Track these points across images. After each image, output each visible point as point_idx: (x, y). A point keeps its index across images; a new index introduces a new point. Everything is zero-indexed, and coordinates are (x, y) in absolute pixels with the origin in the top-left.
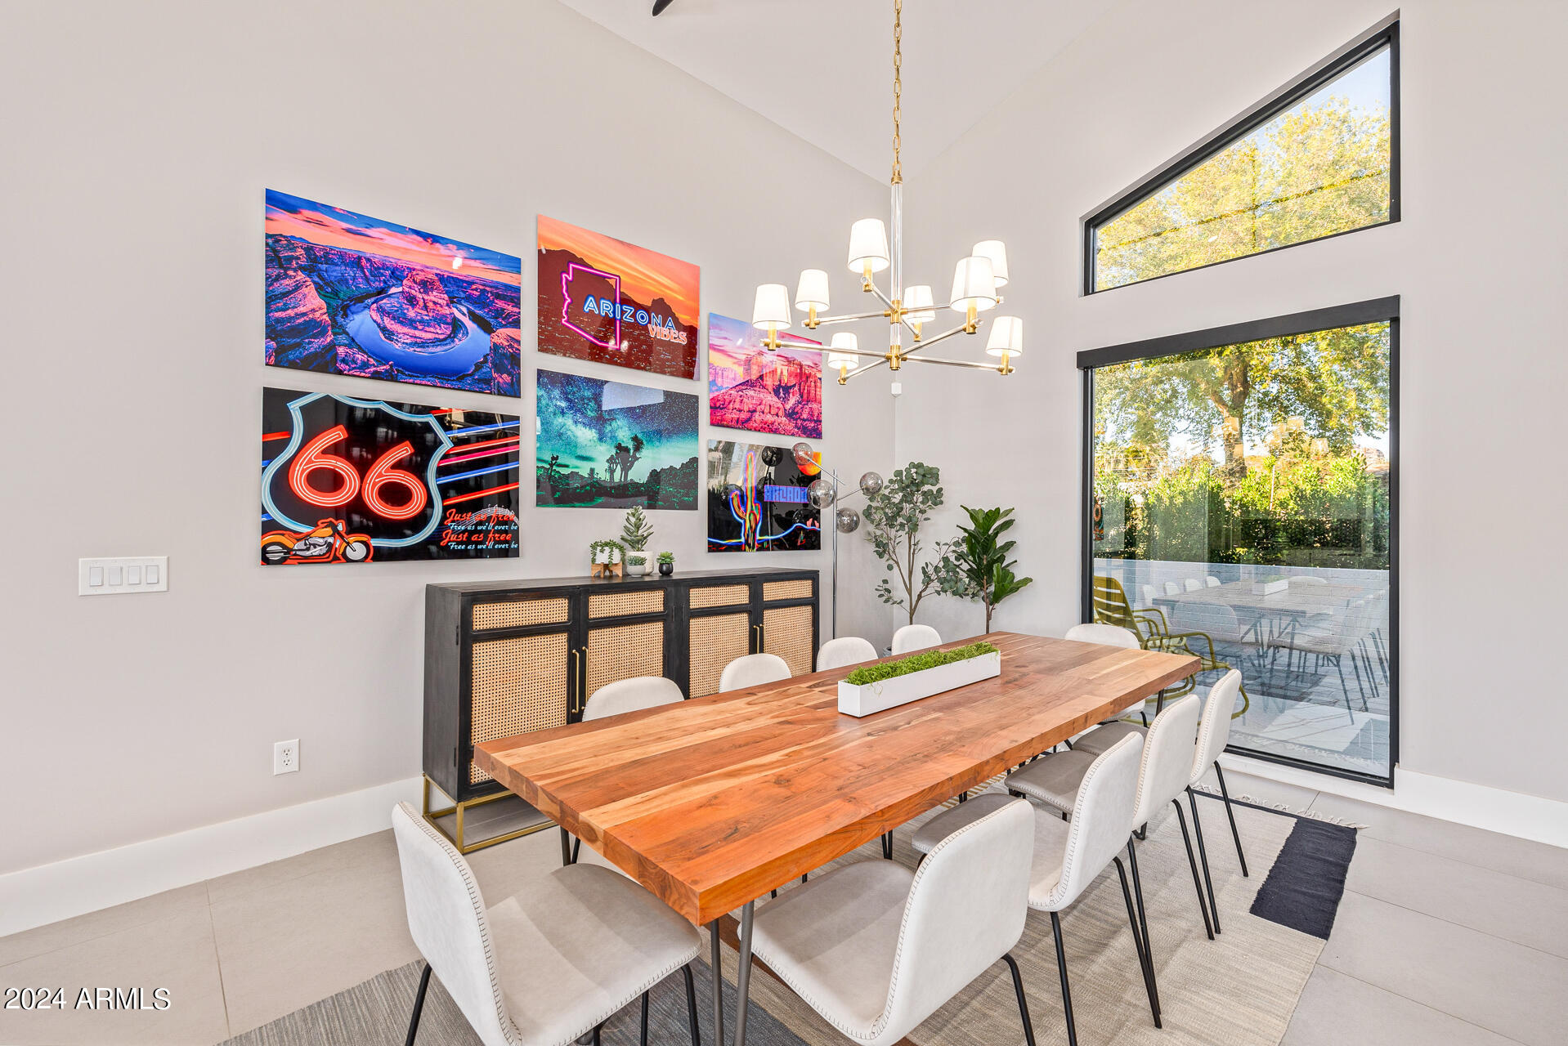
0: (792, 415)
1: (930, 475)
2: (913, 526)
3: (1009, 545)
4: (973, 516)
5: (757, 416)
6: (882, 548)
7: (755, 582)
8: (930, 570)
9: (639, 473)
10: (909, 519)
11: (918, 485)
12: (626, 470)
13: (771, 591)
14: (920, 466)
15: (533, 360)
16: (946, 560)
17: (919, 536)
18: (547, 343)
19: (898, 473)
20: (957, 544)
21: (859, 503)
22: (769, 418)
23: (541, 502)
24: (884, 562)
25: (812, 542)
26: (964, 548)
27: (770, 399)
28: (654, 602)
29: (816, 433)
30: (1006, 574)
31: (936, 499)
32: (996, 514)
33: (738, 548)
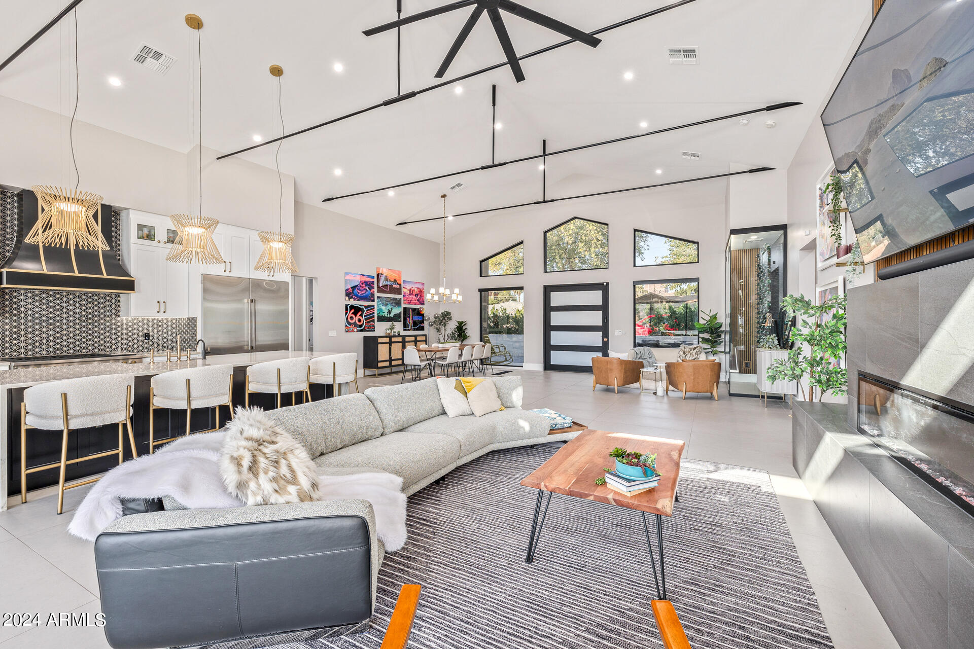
0: (418, 300)
1: (449, 313)
2: (445, 325)
3: (466, 329)
4: (458, 322)
5: (412, 301)
6: (438, 330)
7: (416, 336)
8: (449, 335)
9: (392, 315)
10: (444, 323)
11: (446, 316)
12: (390, 314)
13: (419, 338)
14: (447, 312)
15: (377, 294)
16: (452, 332)
17: (446, 327)
18: (378, 292)
19: (442, 313)
20: (455, 329)
21: (432, 319)
22: (414, 302)
23: (378, 321)
24: (438, 333)
25: (422, 329)
26: (456, 330)
27: (414, 297)
28: (400, 339)
29: (423, 304)
30: (465, 335)
31: (450, 319)
32: (462, 322)
33: (409, 330)
